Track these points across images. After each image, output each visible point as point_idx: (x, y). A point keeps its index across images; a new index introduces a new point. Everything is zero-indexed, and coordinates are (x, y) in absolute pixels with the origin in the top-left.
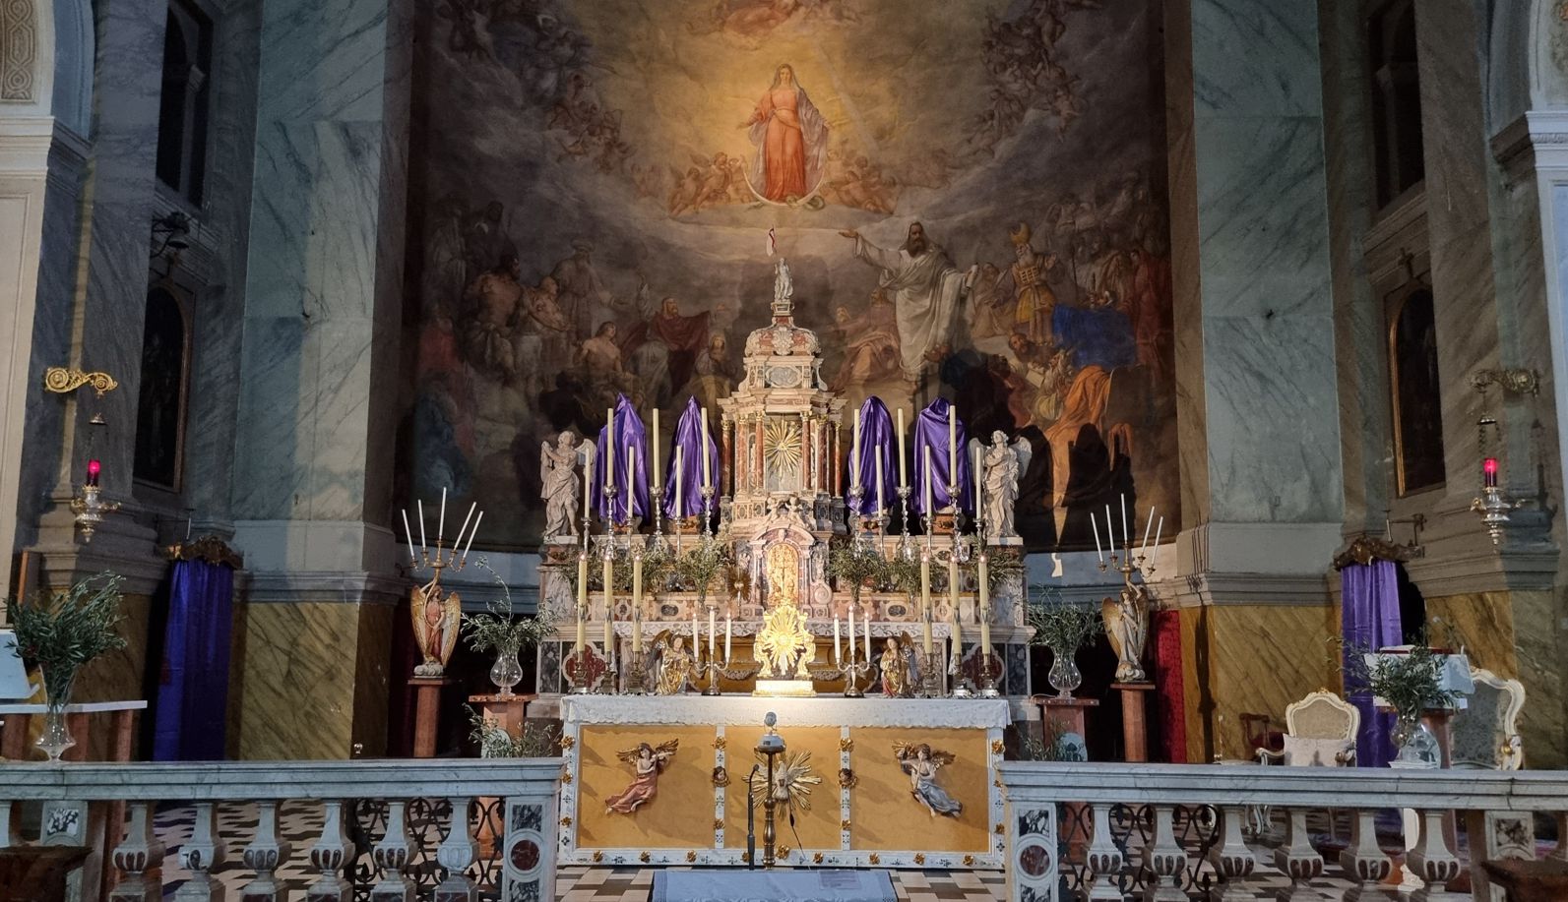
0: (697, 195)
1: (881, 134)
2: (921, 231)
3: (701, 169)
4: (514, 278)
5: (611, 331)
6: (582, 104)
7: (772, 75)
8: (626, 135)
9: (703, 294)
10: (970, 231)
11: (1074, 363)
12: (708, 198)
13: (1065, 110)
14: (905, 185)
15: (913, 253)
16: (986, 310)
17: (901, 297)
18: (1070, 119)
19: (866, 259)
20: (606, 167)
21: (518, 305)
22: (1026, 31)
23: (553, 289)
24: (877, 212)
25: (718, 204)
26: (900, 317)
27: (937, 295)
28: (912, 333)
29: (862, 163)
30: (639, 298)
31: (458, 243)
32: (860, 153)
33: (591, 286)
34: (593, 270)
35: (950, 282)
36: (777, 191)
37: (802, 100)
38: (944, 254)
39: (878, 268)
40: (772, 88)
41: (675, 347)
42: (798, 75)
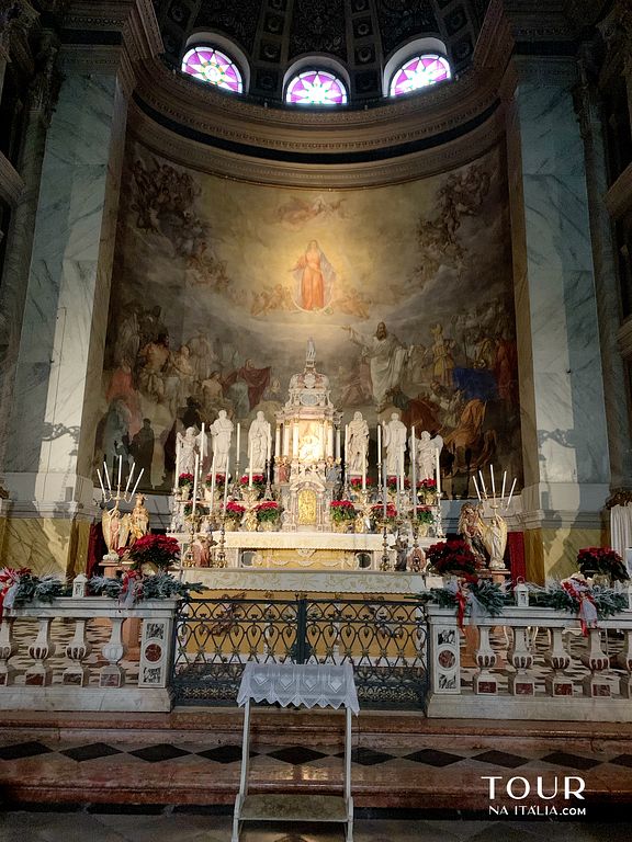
0: (266, 305)
1: (364, 277)
2: (384, 327)
3: (269, 293)
4: (166, 346)
5: (217, 376)
6: (205, 257)
7: (307, 245)
8: (229, 273)
9: (267, 358)
10: (410, 328)
11: (466, 398)
12: (271, 307)
13: (460, 266)
14: (376, 303)
15: (380, 338)
16: (418, 368)
17: (373, 361)
18: (462, 271)
20: (218, 290)
21: (167, 361)
22: (440, 226)
23: (187, 353)
24: (361, 317)
25: (277, 311)
26: (373, 372)
27: (393, 361)
28: (379, 380)
29: (353, 292)
30: (233, 358)
31: (137, 327)
32: (353, 286)
33: (207, 351)
34: (208, 343)
35: (399, 354)
36: (308, 305)
37: (322, 259)
38: (396, 339)
39: (361, 346)
40: (307, 252)
41: (250, 388)
42: (320, 245)
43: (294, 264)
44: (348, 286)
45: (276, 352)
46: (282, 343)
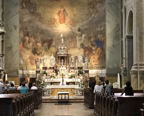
1: (75, 15)
2: (80, 28)
3: (51, 20)
5: (40, 42)
6: (36, 13)
7: (60, 7)
8: (42, 16)
9: (52, 37)
10: (85, 29)
12: (52, 24)
14: (78, 22)
15: (79, 31)
16: (87, 39)
17: (77, 37)
19: (73, 32)
20: (39, 20)
23: (33, 37)
24: (74, 26)
25: (54, 24)
26: (77, 40)
27: (82, 37)
28: (79, 42)
29: (72, 19)
30: (44, 37)
32: (72, 18)
33: (38, 36)
34: (38, 34)
36: (61, 23)
37: (64, 10)
38: (82, 32)
39: (74, 33)
40: (60, 9)
41: (48, 44)
42: (64, 7)
43: (57, 12)
44: (71, 18)
45: (54, 35)
46: (55, 33)
